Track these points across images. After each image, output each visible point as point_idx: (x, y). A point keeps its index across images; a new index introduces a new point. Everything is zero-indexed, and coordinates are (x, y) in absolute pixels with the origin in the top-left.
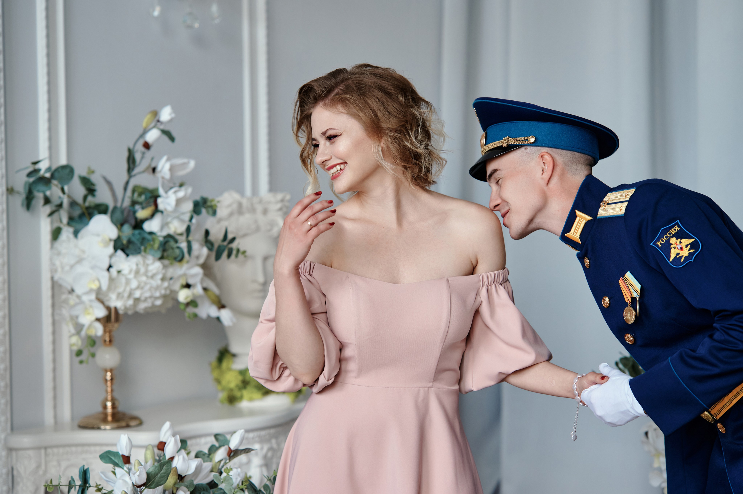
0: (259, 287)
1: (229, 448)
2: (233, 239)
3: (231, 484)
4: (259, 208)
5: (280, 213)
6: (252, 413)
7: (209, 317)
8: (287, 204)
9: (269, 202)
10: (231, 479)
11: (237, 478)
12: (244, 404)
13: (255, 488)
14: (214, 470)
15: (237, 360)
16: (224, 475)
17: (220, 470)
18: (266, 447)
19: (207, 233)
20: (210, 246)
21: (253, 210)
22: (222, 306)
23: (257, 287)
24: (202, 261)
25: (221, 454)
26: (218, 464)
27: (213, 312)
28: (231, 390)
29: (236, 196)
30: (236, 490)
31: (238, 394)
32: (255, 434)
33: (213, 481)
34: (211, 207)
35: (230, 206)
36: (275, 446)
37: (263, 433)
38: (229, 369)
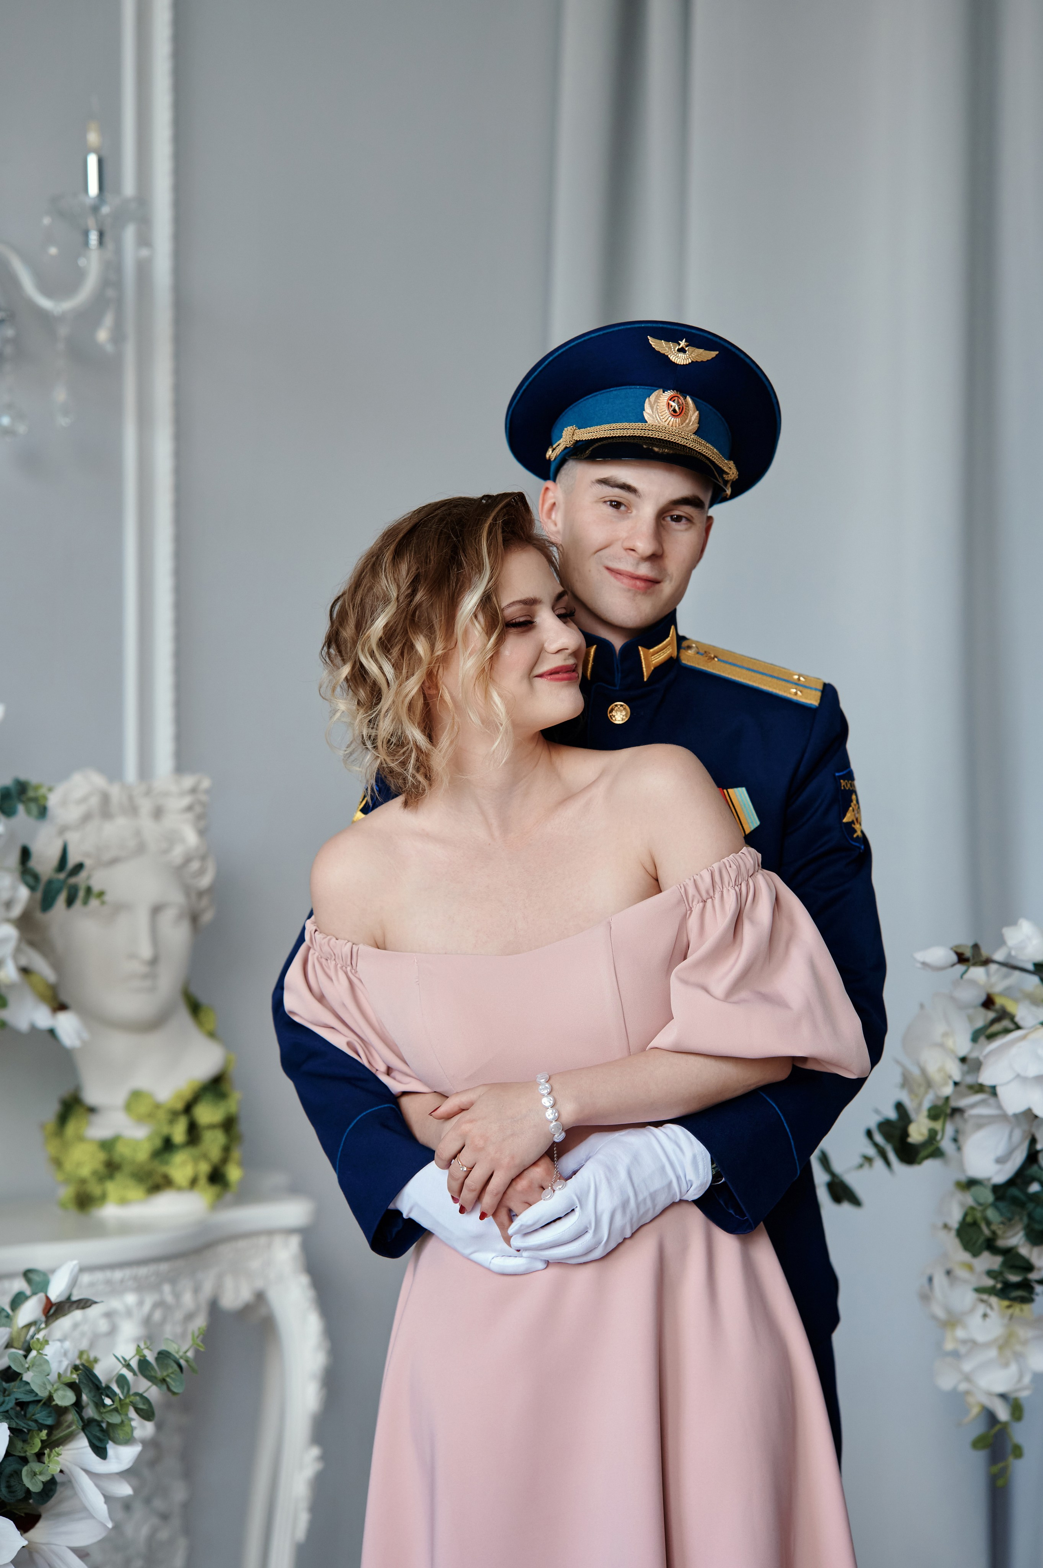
0: (143, 969)
1: (48, 1298)
2: (79, 867)
3: (47, 1374)
4: (146, 806)
5: (189, 816)
6: (125, 1229)
7: (34, 1029)
8: (204, 798)
9: (166, 794)
10: (47, 1362)
11: (60, 1362)
12: (110, 1211)
13: (97, 1383)
14: (15, 1345)
15: (96, 1119)
16: (34, 1353)
17: (26, 1344)
18: (149, 1300)
19: (25, 854)
20: (31, 880)
21: (133, 810)
22: (60, 1007)
23: (138, 967)
24: (17, 911)
25: (30, 1311)
26: (25, 1330)
27: (42, 1017)
28: (83, 1181)
29: (98, 780)
30: (55, 1387)
31: (95, 1189)
32: (127, 1273)
33: (9, 1368)
34: (35, 800)
35: (84, 800)
36: (169, 1298)
37: (143, 1271)
38: (81, 1139)
